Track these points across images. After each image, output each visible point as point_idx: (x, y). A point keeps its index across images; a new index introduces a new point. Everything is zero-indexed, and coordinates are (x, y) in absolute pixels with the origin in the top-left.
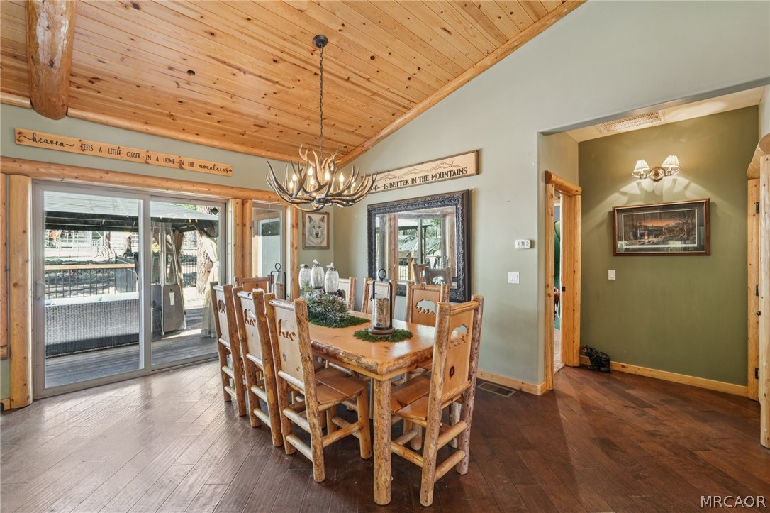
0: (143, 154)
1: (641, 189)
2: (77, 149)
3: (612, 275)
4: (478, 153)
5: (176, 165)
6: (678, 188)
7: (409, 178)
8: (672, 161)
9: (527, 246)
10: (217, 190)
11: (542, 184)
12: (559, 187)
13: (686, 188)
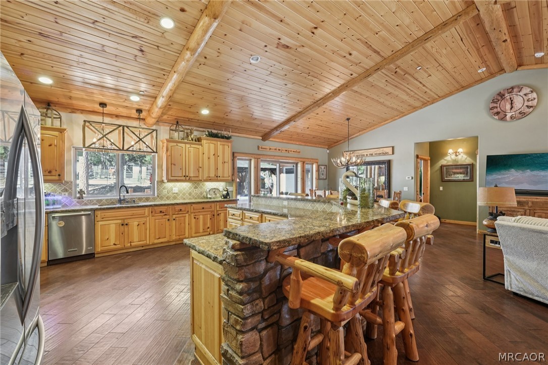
0: (281, 150)
1: (451, 158)
2: (268, 150)
3: (441, 188)
4: (393, 147)
5: (287, 152)
6: (463, 159)
7: (365, 154)
8: (460, 150)
9: (411, 178)
11: (416, 159)
12: (421, 159)
13: (466, 159)
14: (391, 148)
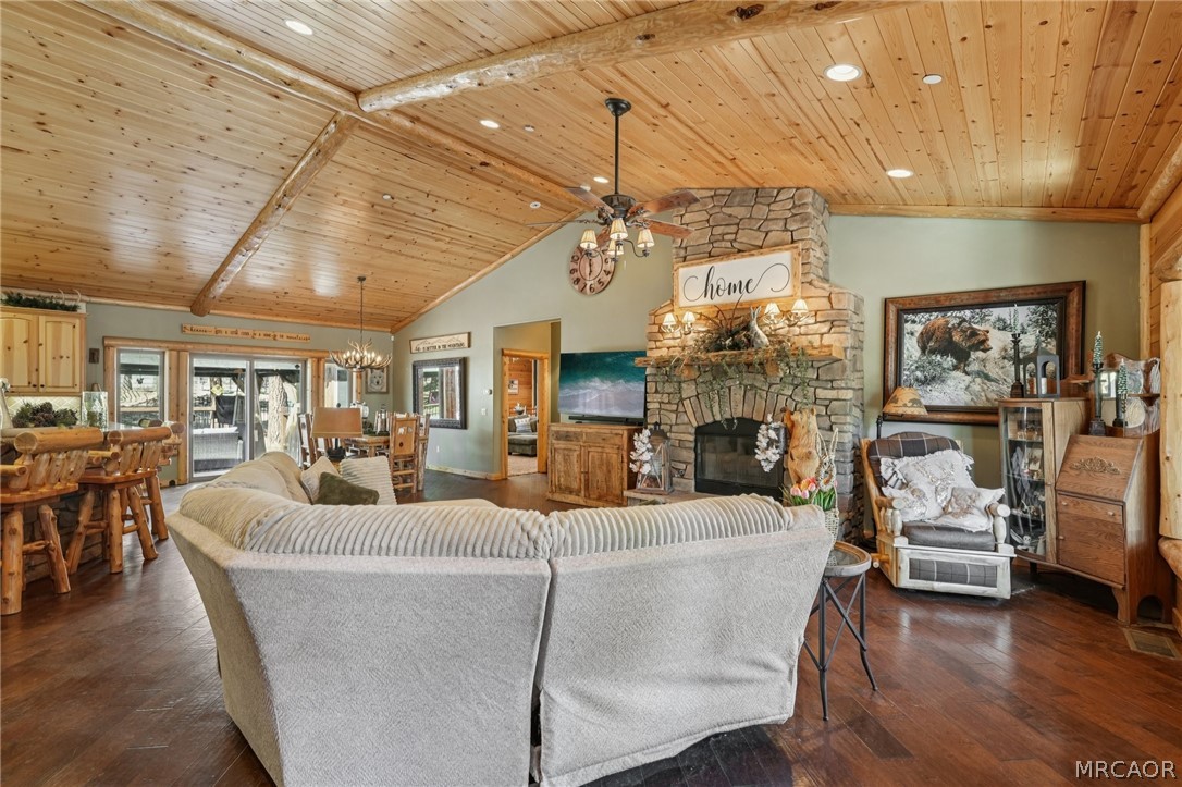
0: (251, 333)
2: (213, 333)
4: (469, 334)
5: (271, 338)
7: (437, 344)
9: (489, 393)
10: (299, 353)
11: (496, 355)
14: (466, 335)
